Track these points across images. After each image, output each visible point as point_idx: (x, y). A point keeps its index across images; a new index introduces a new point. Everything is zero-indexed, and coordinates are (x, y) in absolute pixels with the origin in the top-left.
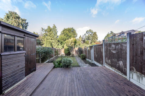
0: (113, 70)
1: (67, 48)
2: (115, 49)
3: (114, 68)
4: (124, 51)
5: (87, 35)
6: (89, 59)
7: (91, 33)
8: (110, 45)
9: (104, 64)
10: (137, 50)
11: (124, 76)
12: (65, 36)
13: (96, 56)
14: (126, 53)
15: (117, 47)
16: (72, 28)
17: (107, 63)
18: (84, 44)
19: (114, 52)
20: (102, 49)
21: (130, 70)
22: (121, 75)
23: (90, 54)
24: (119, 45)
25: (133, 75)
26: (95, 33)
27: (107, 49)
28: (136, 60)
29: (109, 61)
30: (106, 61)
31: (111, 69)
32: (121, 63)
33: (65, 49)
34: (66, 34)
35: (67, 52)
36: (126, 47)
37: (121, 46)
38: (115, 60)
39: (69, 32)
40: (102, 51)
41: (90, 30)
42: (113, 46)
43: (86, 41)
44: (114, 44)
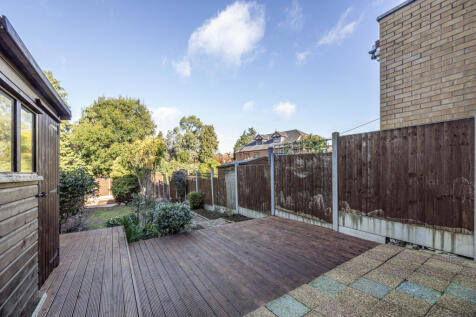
0: (300, 219)
1: (126, 173)
2: (304, 169)
3: (303, 214)
4: (326, 172)
5: (183, 133)
6: (218, 204)
7: (194, 129)
8: (291, 159)
9: (273, 209)
10: (351, 167)
11: (326, 226)
12: (105, 127)
13: (247, 191)
14: (331, 175)
15: (310, 163)
16: (138, 102)
17: (282, 206)
18: (174, 161)
19: (301, 176)
20: (265, 171)
21: (339, 209)
22: (319, 224)
23: (224, 187)
24: (315, 160)
25: (344, 219)
26: (210, 129)
27: (283, 170)
28: (350, 188)
29: (289, 198)
30: (279, 200)
31: (293, 217)
32: (319, 198)
33: (116, 178)
34: (110, 121)
35: (126, 189)
36: (331, 162)
37: (319, 160)
38: (303, 195)
39: (126, 116)
40: (266, 175)
41: (192, 118)
42: (300, 162)
43: (180, 151)
44: (302, 156)
